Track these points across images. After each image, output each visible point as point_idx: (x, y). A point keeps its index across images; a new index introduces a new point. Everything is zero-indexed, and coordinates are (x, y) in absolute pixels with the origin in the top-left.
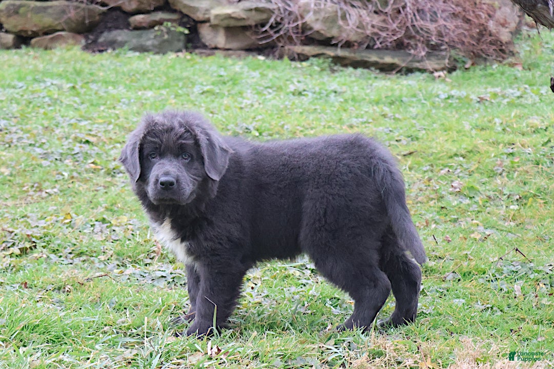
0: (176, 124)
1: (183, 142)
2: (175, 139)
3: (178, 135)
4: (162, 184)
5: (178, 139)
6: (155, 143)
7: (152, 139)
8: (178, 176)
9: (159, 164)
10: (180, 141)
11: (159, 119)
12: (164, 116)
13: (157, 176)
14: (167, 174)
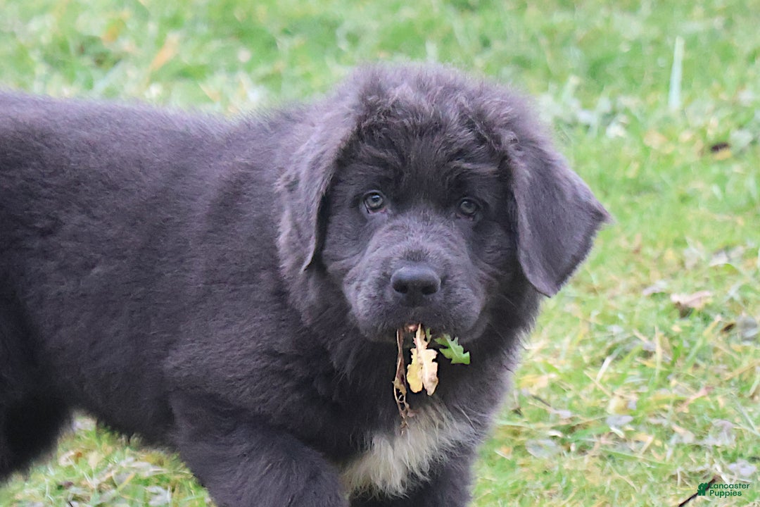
0: (453, 116)
1: (467, 166)
2: (442, 156)
3: (455, 148)
4: (401, 286)
5: (452, 158)
6: (384, 164)
7: (376, 153)
8: (447, 265)
9: (392, 228)
10: (457, 163)
11: (404, 92)
12: (421, 86)
13: (386, 262)
14: (415, 257)
